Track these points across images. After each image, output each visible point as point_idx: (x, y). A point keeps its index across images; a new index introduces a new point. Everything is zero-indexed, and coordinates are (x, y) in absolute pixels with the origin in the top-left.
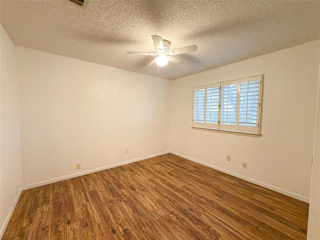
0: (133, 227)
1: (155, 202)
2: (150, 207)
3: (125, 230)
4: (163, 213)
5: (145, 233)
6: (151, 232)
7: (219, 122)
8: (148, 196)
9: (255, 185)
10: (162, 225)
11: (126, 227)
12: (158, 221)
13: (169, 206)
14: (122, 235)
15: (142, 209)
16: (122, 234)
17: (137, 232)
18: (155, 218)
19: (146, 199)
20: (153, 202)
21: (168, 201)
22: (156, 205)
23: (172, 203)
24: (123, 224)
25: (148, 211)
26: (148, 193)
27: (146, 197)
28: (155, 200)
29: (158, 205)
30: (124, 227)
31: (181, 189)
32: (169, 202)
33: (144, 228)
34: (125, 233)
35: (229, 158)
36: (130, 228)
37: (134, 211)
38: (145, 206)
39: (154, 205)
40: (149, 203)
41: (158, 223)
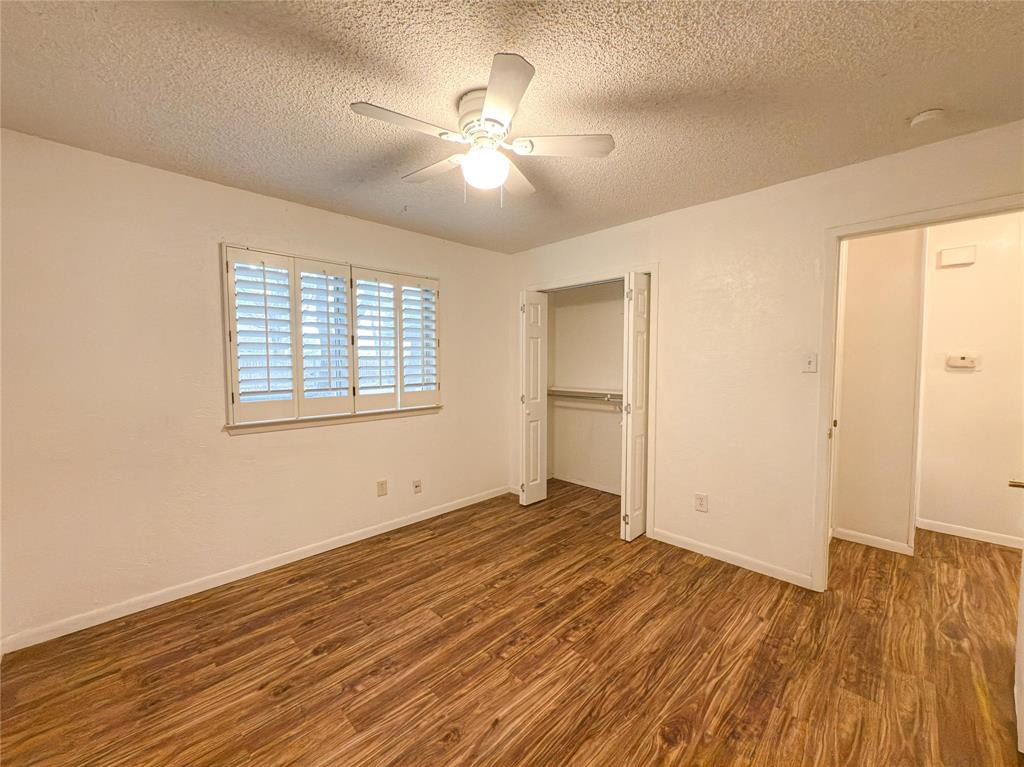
0: (647, 721)
1: (528, 680)
2: (552, 692)
3: (670, 740)
4: (567, 657)
5: (650, 686)
6: (639, 675)
7: (354, 389)
8: (493, 709)
9: (441, 516)
10: (609, 656)
11: (659, 741)
12: (600, 664)
14: (689, 742)
15: (571, 712)
16: (683, 744)
17: (657, 706)
18: (594, 672)
19: (512, 711)
20: (525, 686)
22: (542, 675)
24: (655, 756)
25: (575, 694)
26: (478, 711)
27: (500, 714)
28: (518, 680)
29: (540, 671)
30: (661, 748)
33: (637, 692)
34: (678, 737)
35: (382, 488)
36: (656, 729)
37: (587, 739)
38: (552, 708)
39: (542, 682)
40: (536, 697)
41: (606, 665)
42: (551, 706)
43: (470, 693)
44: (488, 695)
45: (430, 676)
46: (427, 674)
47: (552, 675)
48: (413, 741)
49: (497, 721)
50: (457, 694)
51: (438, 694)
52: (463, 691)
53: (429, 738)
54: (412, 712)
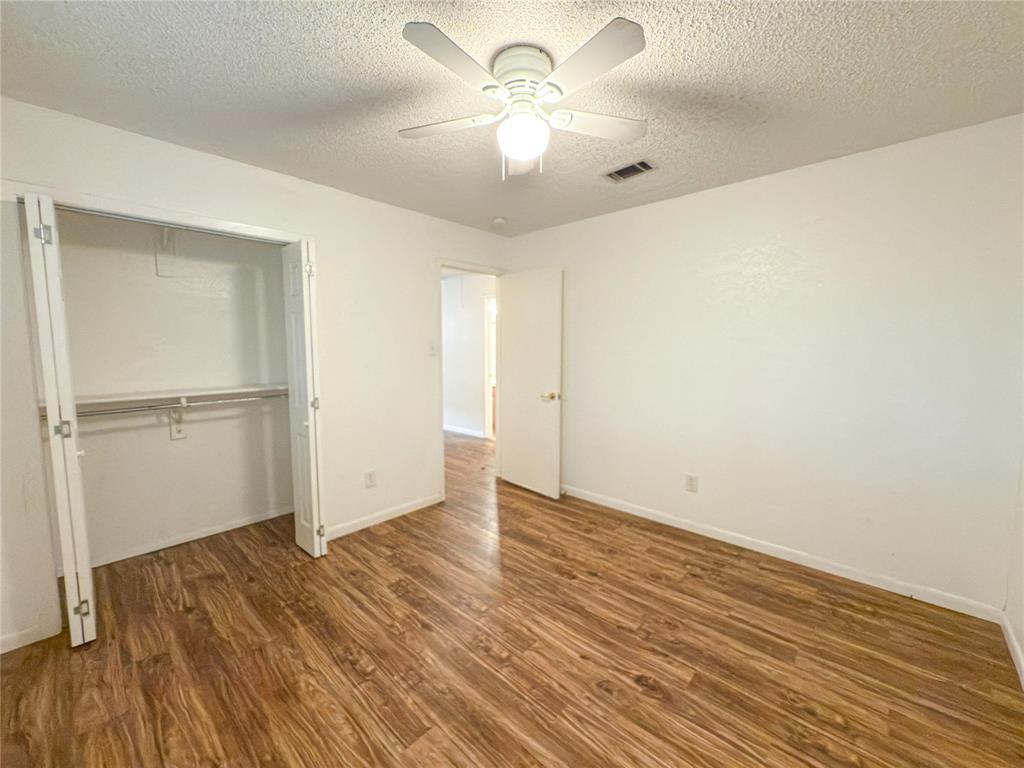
1: (535, 638)
2: (546, 624)
13: (490, 632)
15: (563, 615)
19: (570, 648)
20: (541, 639)
21: (496, 648)
22: (529, 630)
23: (481, 641)
25: (544, 611)
26: (576, 672)
27: (574, 655)
28: (536, 645)
29: (525, 630)
31: (433, 715)
32: (490, 642)
39: (536, 629)
42: (561, 625)
43: (555, 679)
44: (557, 665)
45: (541, 721)
46: (537, 724)
47: (527, 622)
48: (621, 718)
49: (583, 657)
50: (560, 691)
51: (564, 706)
52: (555, 685)
53: (612, 705)
54: (589, 727)
